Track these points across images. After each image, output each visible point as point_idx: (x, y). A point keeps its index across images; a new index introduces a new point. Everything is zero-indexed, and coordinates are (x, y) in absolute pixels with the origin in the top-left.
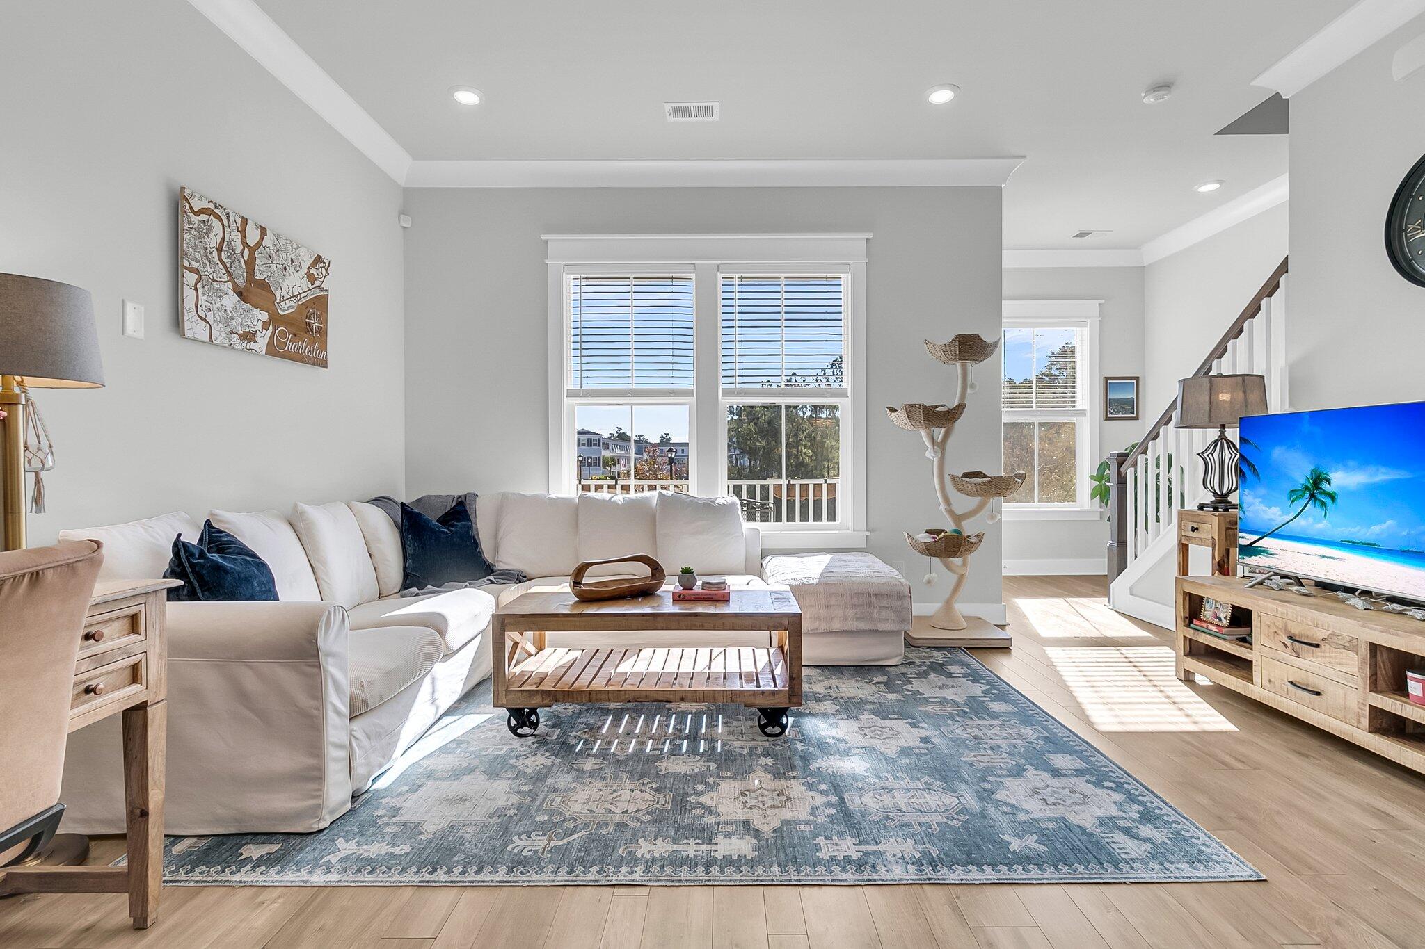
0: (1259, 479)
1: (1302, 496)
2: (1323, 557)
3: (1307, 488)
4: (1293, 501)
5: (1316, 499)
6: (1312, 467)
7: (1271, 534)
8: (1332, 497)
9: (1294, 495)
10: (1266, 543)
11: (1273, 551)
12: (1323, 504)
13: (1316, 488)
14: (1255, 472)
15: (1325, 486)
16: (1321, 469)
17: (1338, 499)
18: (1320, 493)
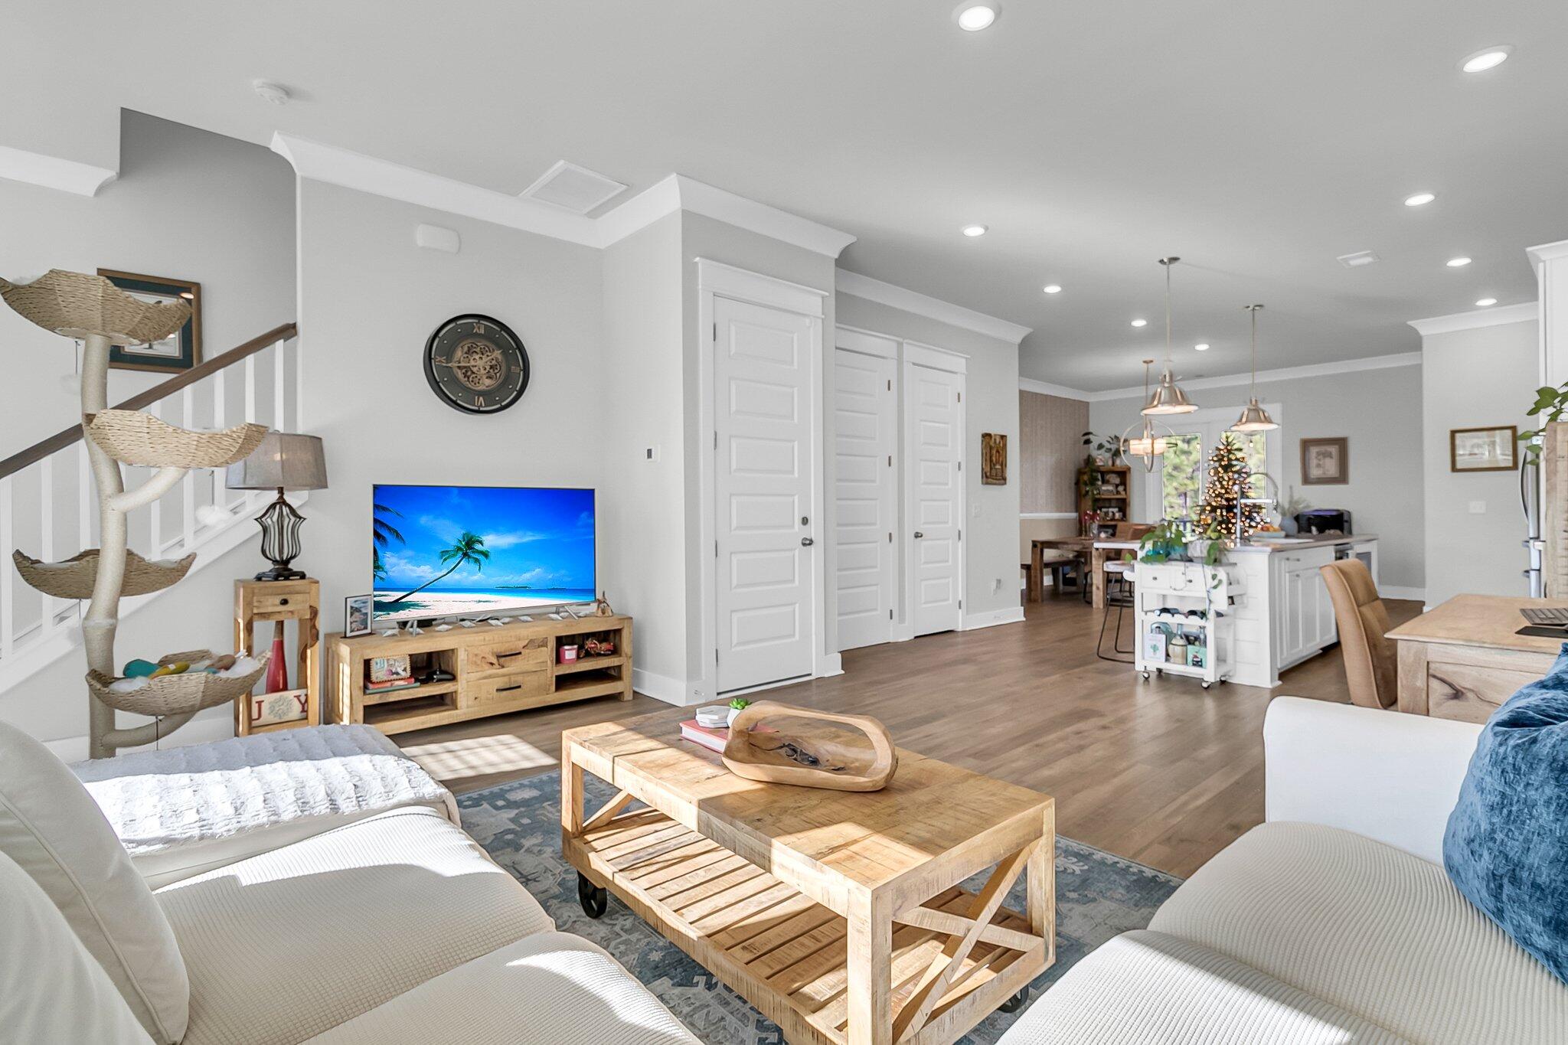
0: (404, 543)
1: (453, 556)
2: (480, 601)
3: (459, 549)
4: (445, 560)
5: (469, 557)
6: (463, 532)
7: (422, 589)
8: (486, 555)
9: (445, 555)
10: (414, 597)
11: (425, 604)
12: (477, 561)
13: (469, 548)
14: (398, 535)
15: (478, 547)
16: (473, 533)
17: (491, 556)
18: (473, 552)
